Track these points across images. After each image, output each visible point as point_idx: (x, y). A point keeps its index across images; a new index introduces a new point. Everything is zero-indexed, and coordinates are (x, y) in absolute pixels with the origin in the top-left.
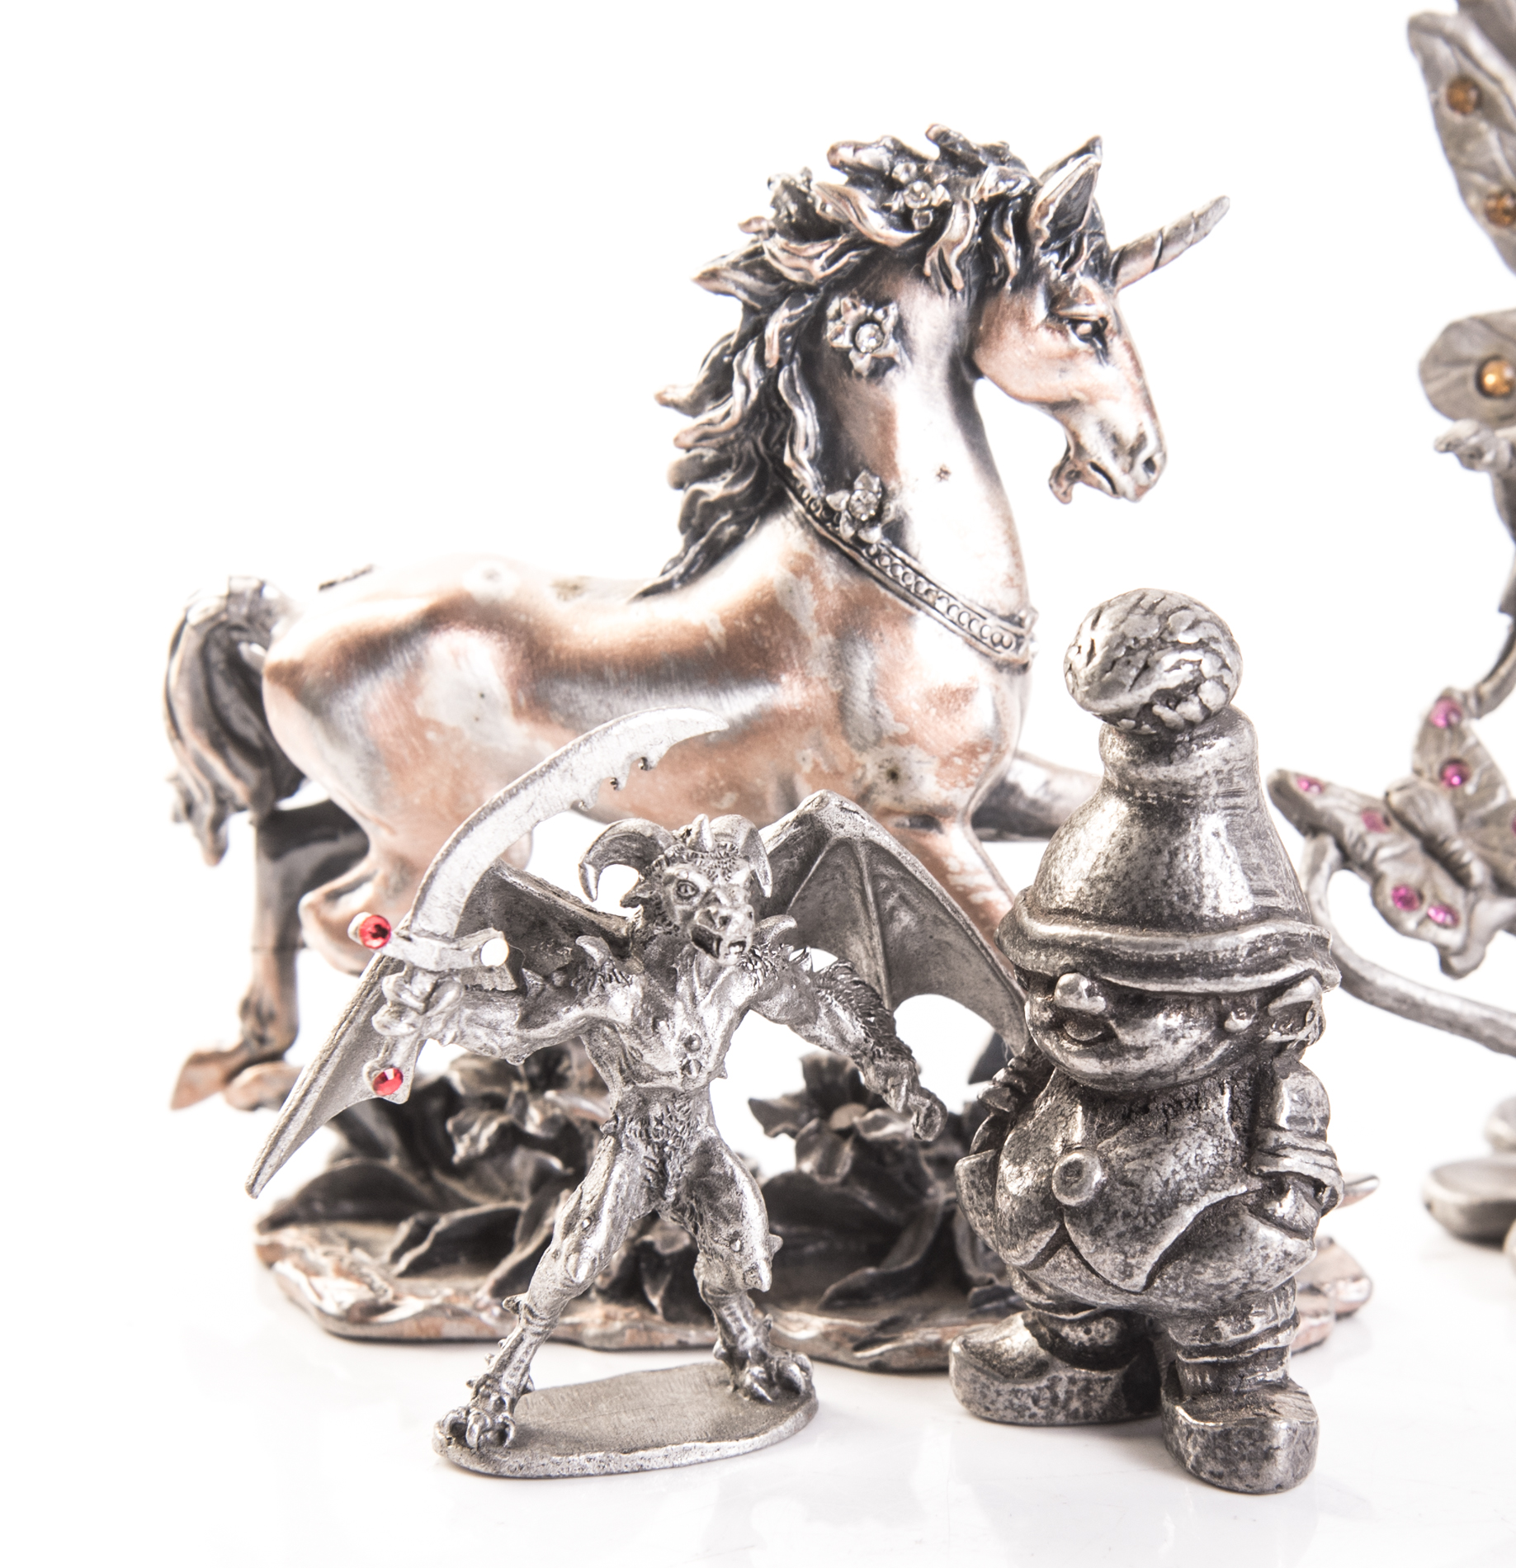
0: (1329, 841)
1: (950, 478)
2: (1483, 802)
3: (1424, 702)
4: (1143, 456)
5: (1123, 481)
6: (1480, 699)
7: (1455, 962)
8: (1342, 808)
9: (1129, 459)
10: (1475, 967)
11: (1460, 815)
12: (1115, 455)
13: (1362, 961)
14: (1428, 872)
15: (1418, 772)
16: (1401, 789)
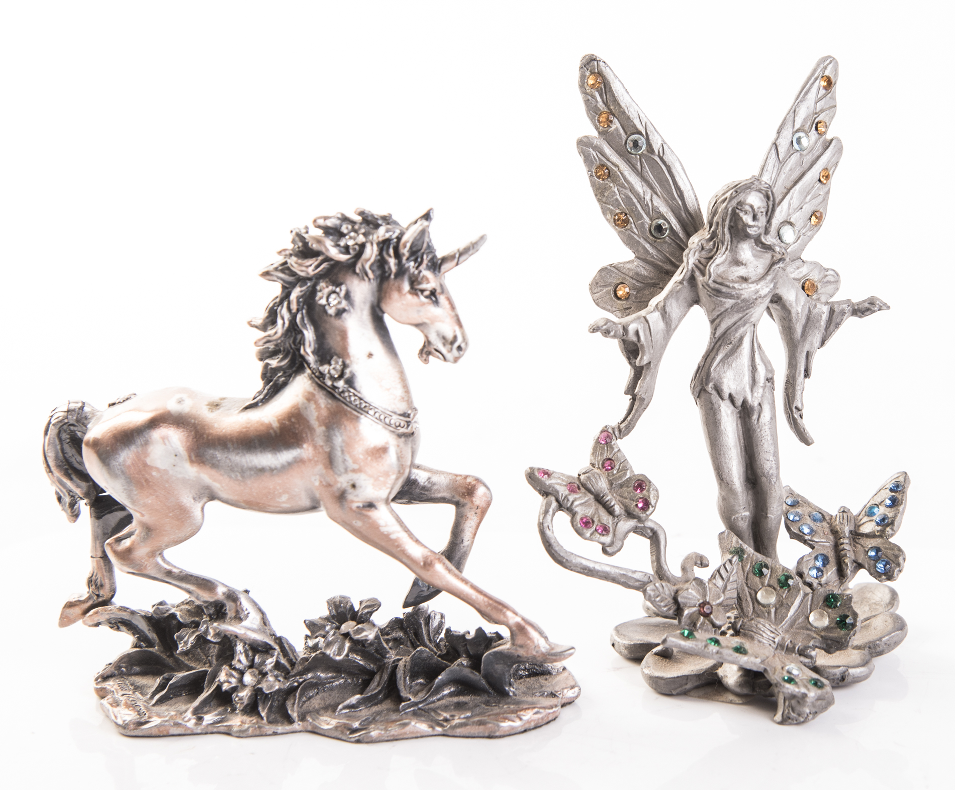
0: (553, 499)
1: (373, 357)
2: (620, 477)
3: (596, 433)
4: (456, 345)
5: (449, 356)
6: (620, 431)
7: (608, 549)
8: (558, 484)
9: (450, 346)
10: (619, 550)
11: (611, 483)
12: (444, 345)
13: (566, 552)
14: (597, 509)
15: (593, 465)
16: (584, 473)
